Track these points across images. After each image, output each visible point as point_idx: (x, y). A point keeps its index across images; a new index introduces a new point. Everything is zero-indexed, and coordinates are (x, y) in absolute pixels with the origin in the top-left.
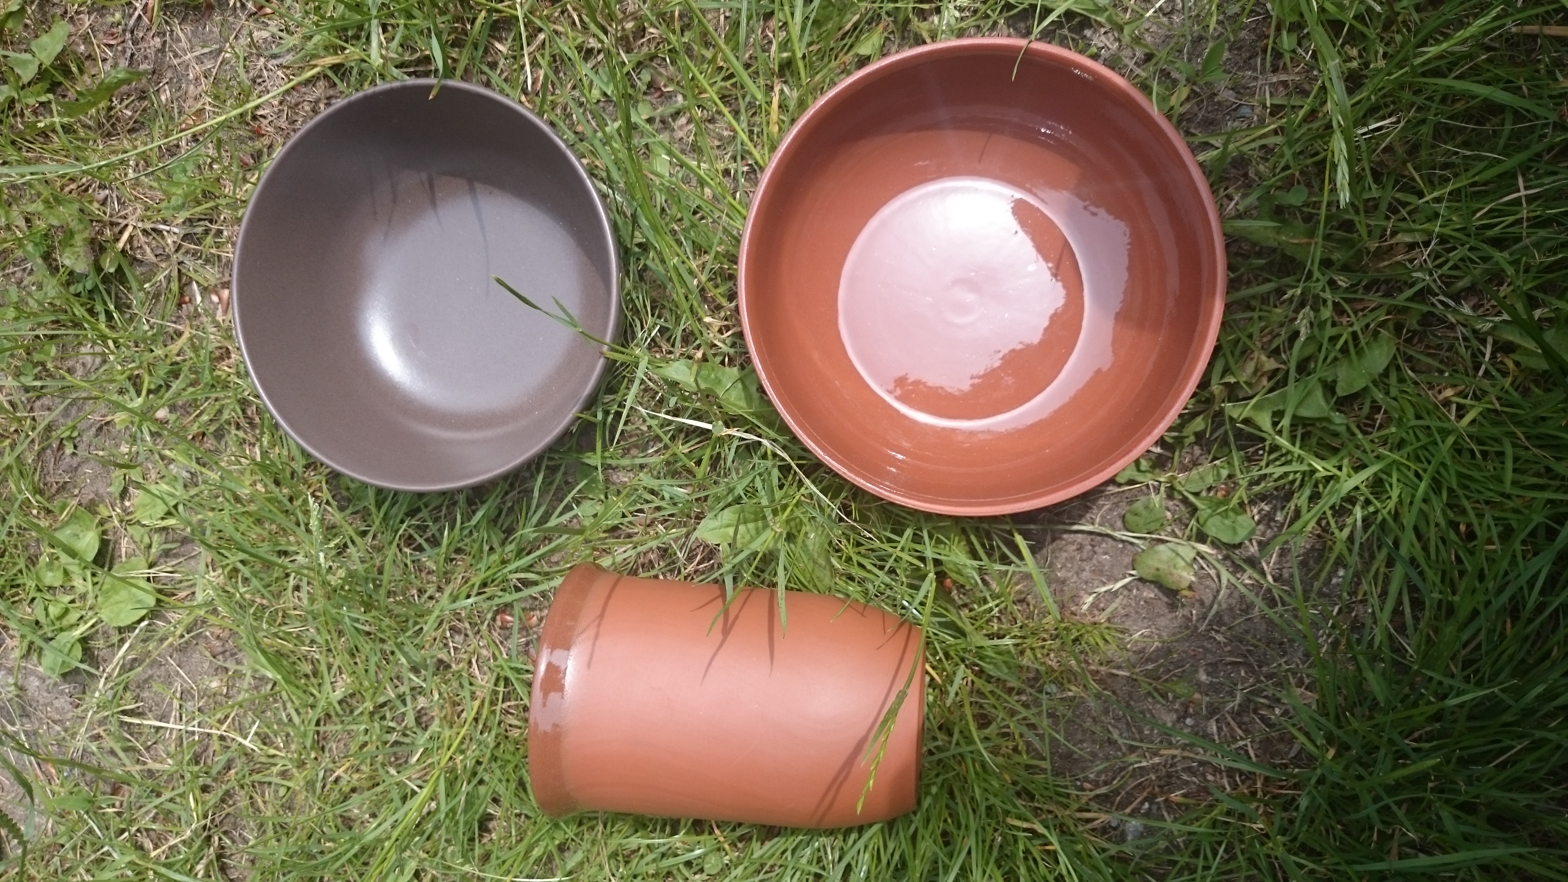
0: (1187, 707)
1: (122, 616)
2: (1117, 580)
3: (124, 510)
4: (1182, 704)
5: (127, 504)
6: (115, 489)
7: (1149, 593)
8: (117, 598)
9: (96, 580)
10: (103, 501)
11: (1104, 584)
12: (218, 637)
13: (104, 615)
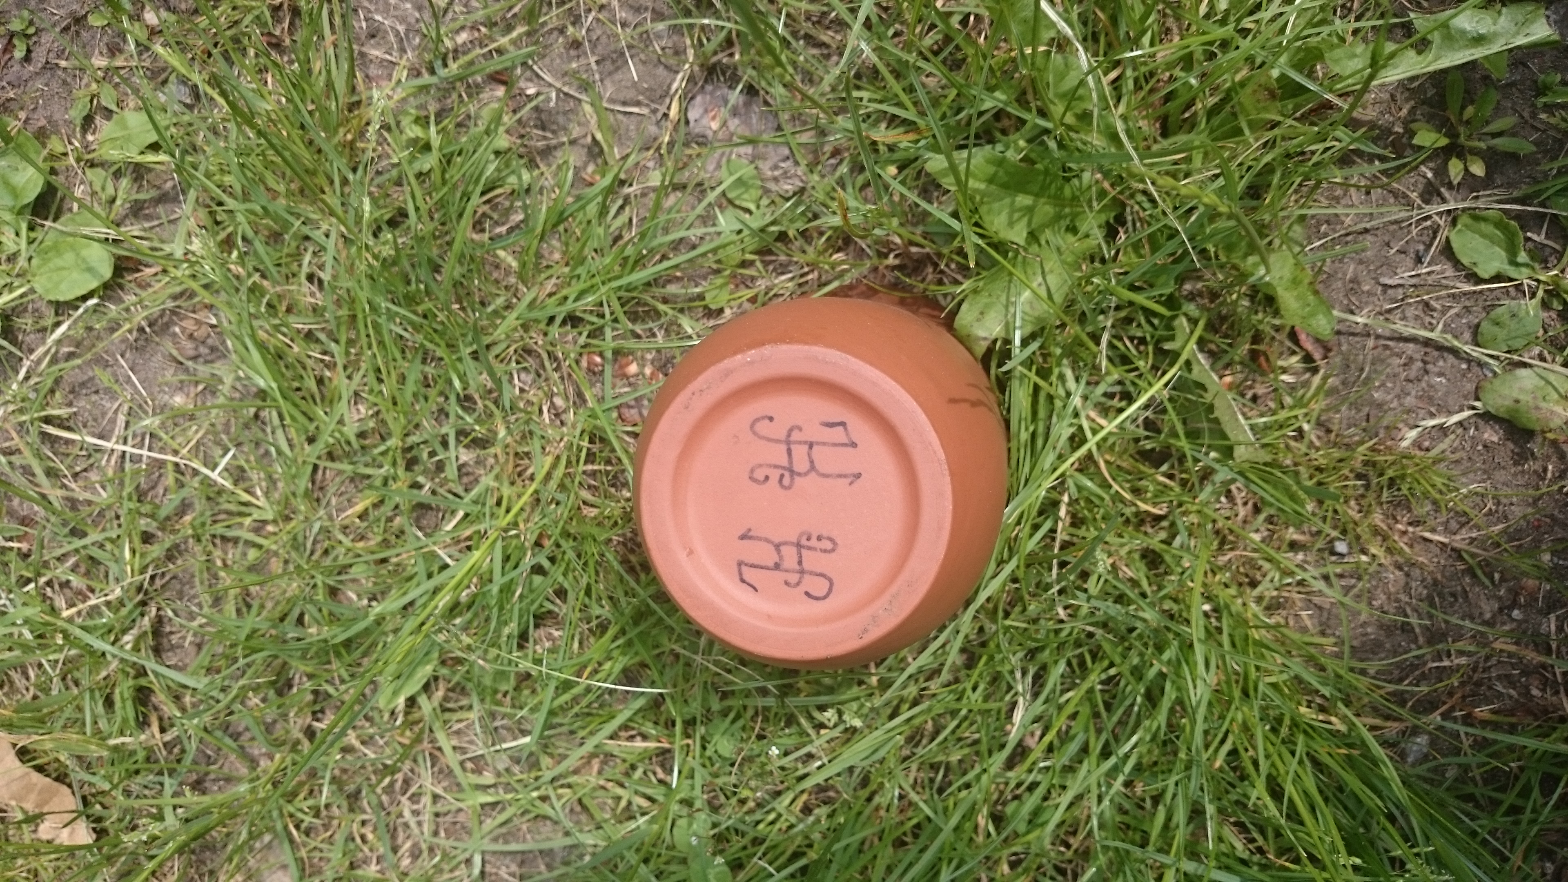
0: (1517, 594)
1: (63, 286)
2: (1450, 413)
3: (86, 146)
4: (1509, 590)
5: (90, 138)
6: (77, 114)
7: (1491, 435)
8: (58, 262)
9: (33, 235)
10: (57, 132)
11: (1432, 415)
12: (191, 336)
13: (40, 284)
